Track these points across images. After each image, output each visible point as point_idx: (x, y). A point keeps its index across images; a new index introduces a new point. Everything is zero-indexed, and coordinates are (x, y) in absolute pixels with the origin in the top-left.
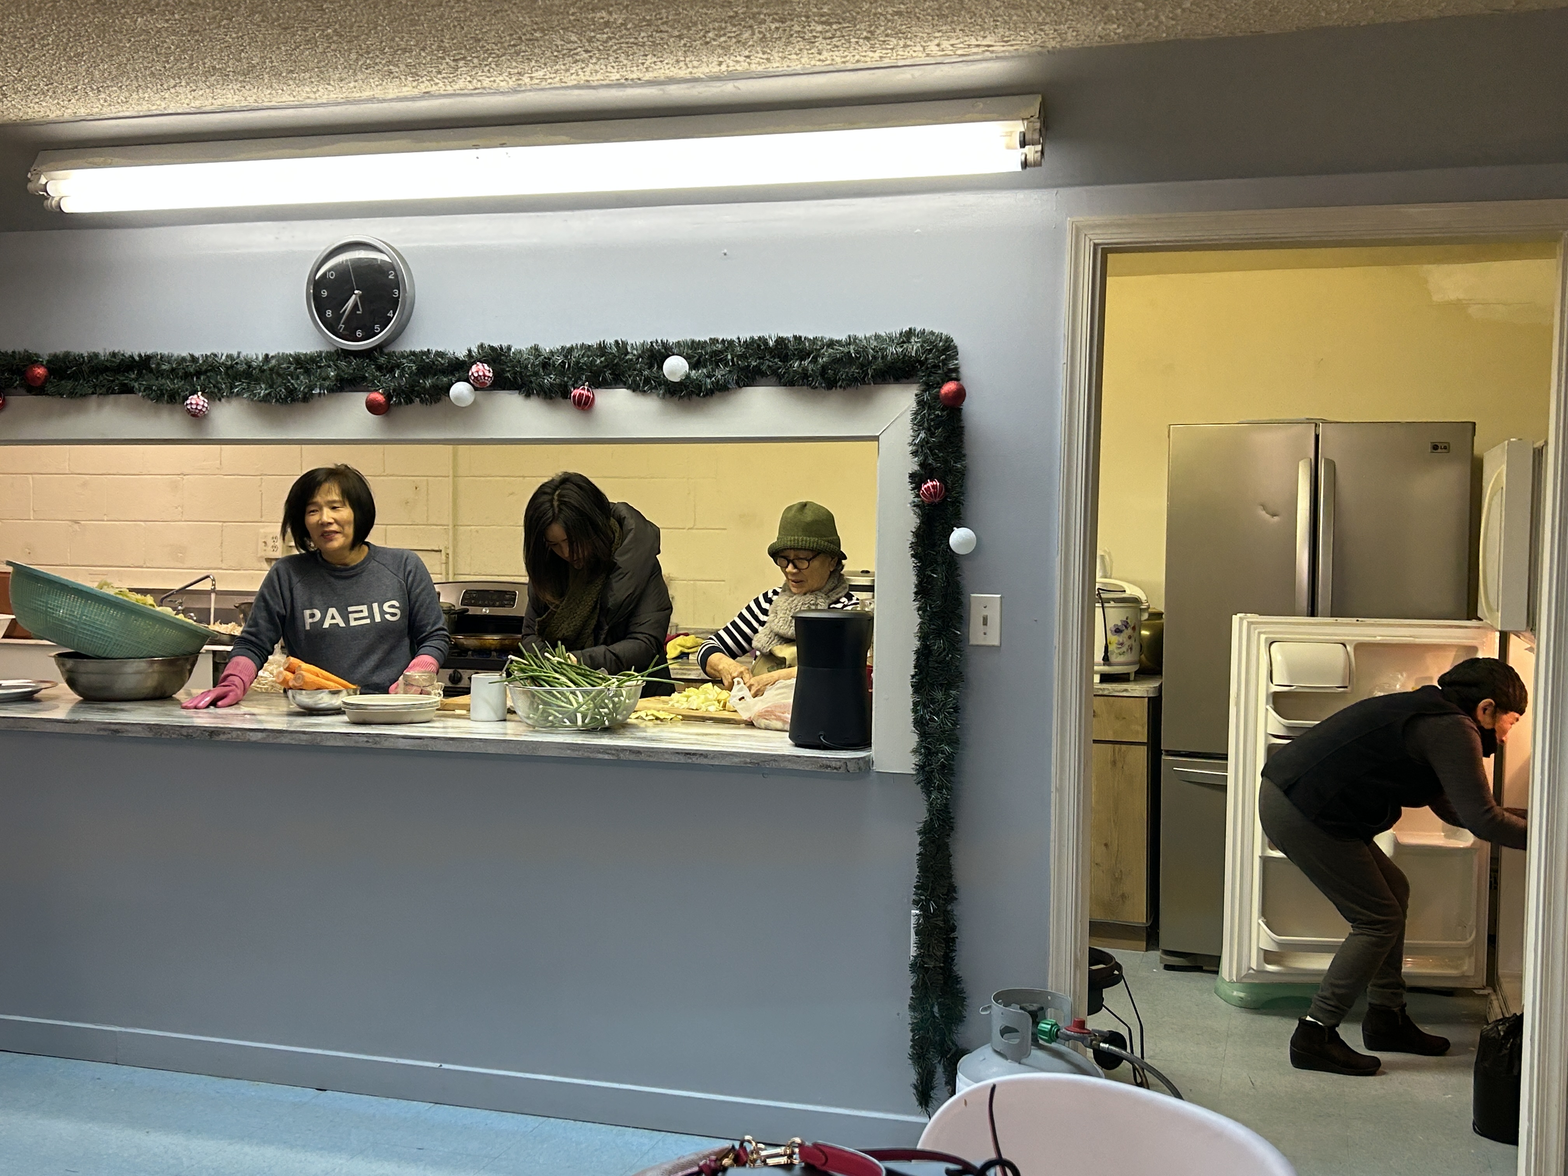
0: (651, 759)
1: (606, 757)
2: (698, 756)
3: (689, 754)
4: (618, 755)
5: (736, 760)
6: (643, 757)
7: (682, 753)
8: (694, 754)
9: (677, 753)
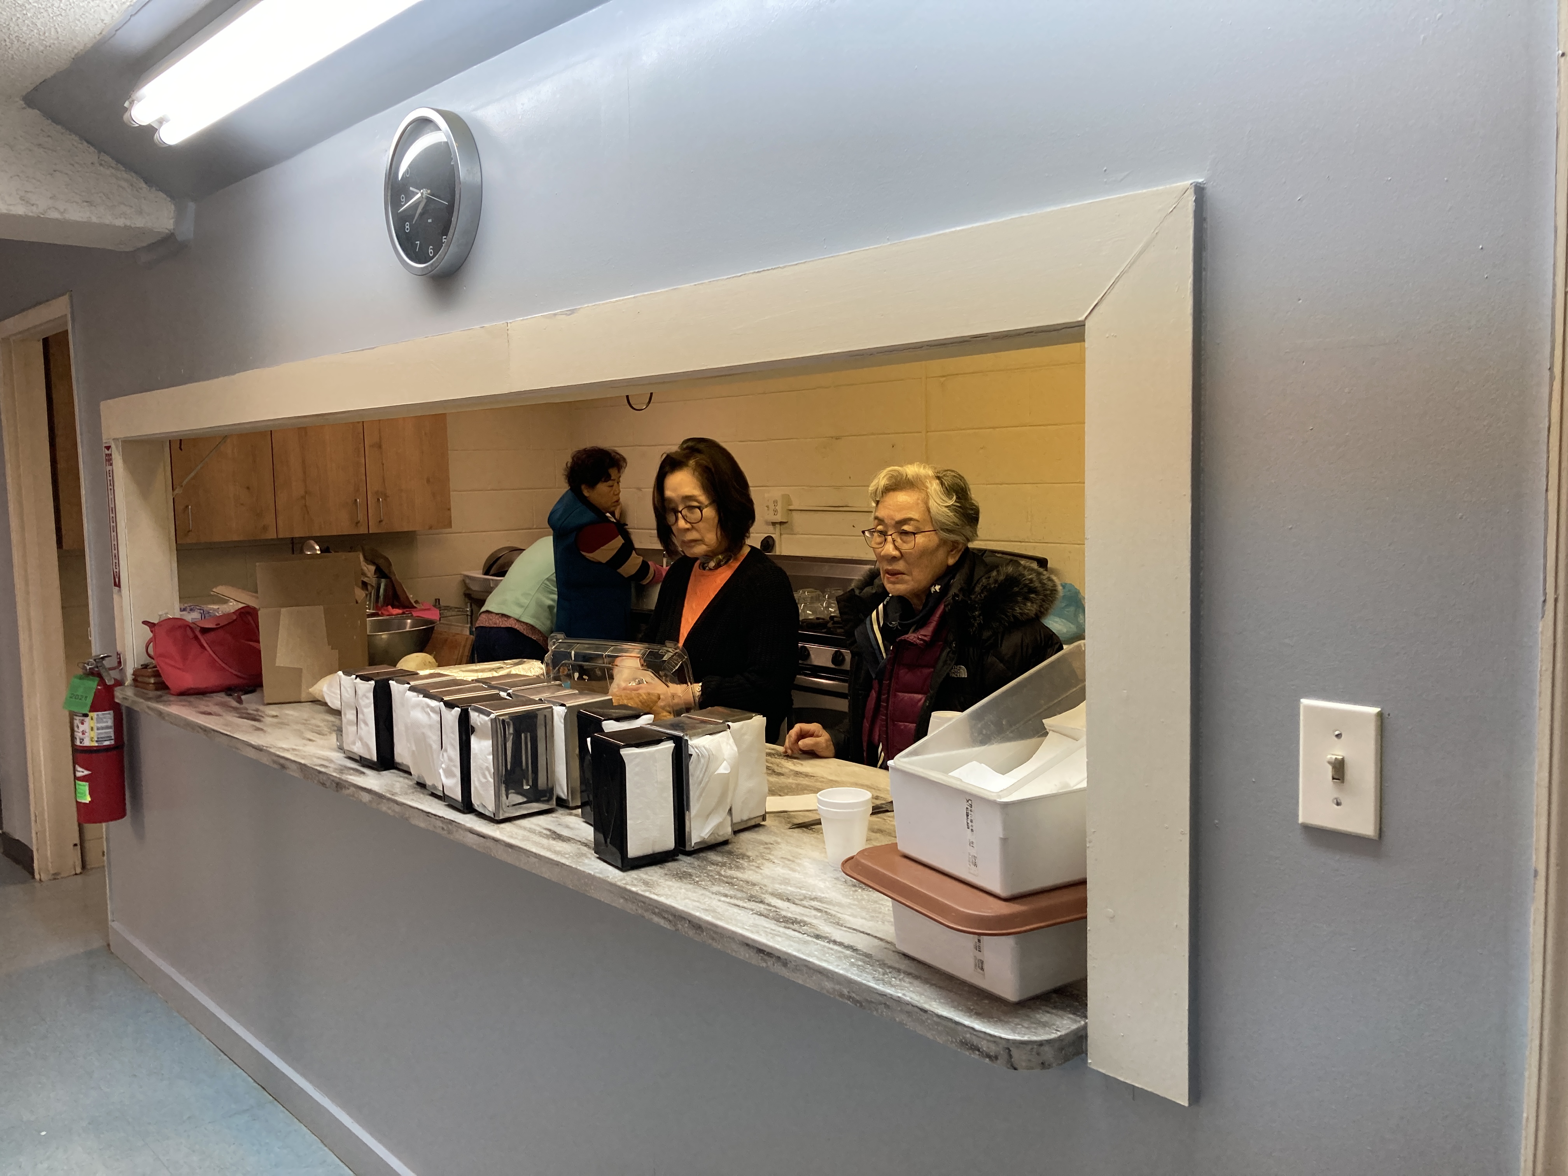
3: (763, 952)
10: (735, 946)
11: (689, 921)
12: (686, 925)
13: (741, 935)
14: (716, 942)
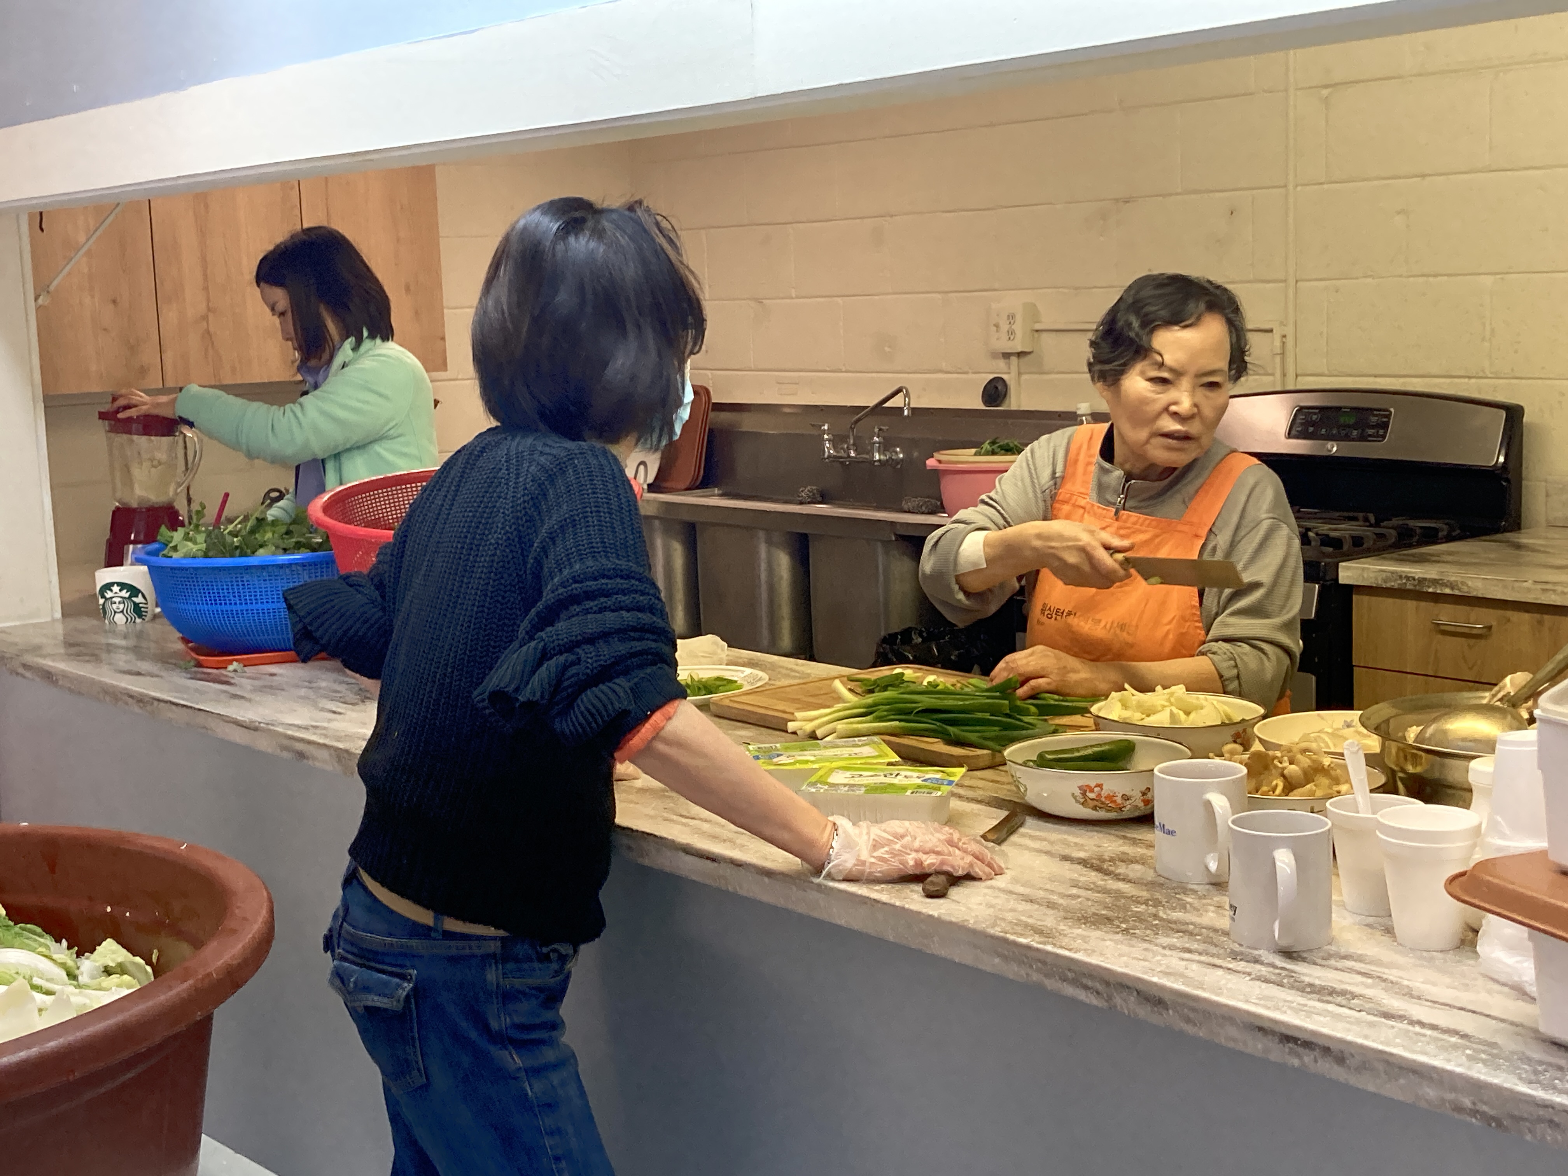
0: (1190, 1029)
1: (1082, 995)
2: (1317, 1053)
3: (1294, 1040)
4: (1109, 998)
5: (1431, 1092)
6: (1170, 1018)
7: (1273, 1033)
8: (1308, 1045)
9: (1261, 1029)
10: (1232, 1031)
11: (1138, 993)
12: (1132, 999)
13: (1248, 1013)
14: (1195, 1025)
